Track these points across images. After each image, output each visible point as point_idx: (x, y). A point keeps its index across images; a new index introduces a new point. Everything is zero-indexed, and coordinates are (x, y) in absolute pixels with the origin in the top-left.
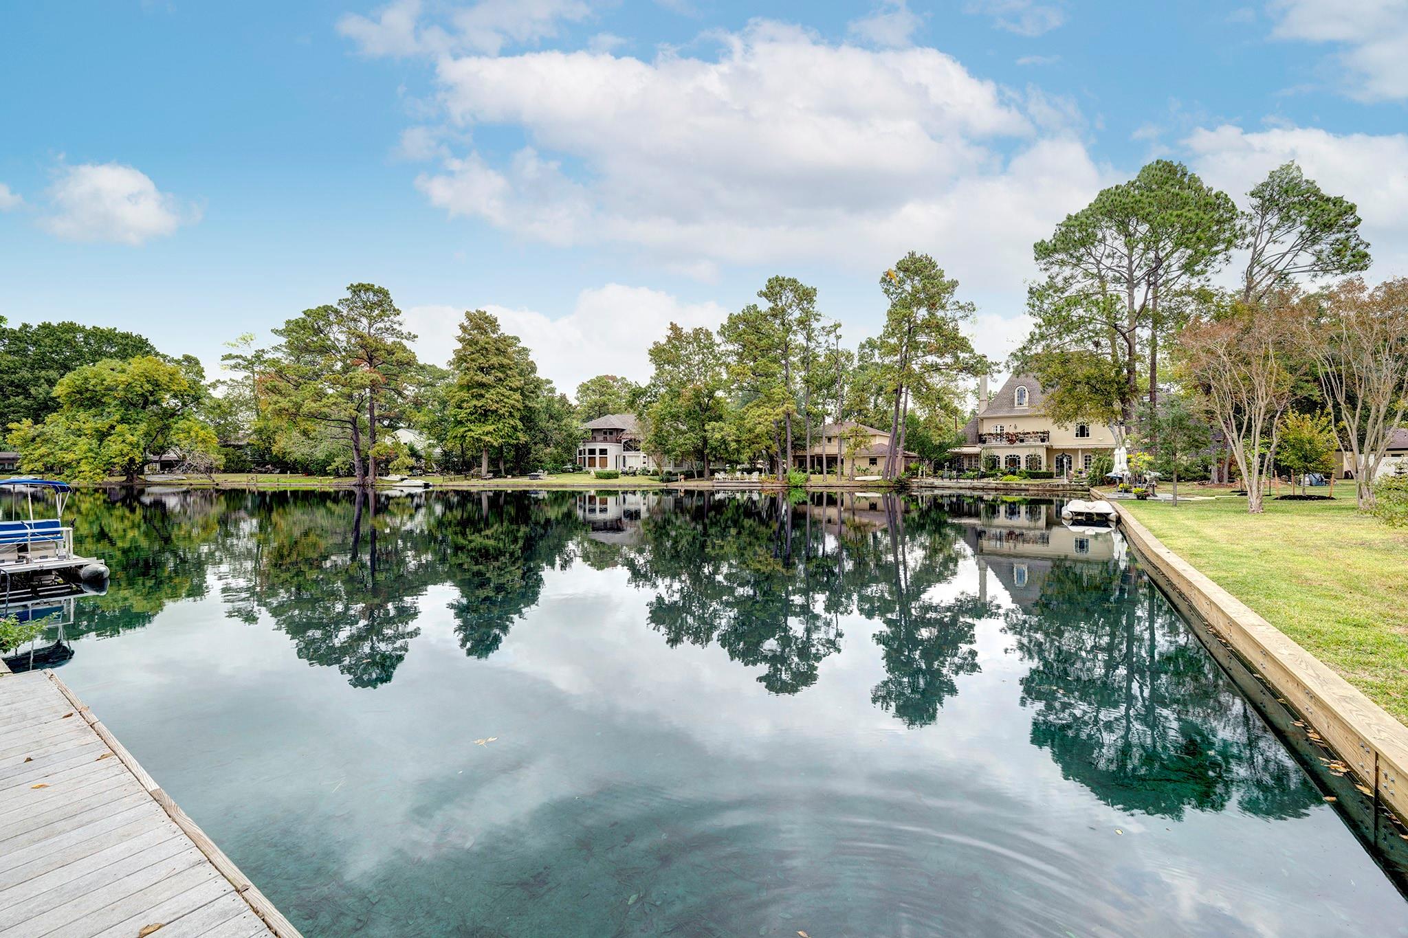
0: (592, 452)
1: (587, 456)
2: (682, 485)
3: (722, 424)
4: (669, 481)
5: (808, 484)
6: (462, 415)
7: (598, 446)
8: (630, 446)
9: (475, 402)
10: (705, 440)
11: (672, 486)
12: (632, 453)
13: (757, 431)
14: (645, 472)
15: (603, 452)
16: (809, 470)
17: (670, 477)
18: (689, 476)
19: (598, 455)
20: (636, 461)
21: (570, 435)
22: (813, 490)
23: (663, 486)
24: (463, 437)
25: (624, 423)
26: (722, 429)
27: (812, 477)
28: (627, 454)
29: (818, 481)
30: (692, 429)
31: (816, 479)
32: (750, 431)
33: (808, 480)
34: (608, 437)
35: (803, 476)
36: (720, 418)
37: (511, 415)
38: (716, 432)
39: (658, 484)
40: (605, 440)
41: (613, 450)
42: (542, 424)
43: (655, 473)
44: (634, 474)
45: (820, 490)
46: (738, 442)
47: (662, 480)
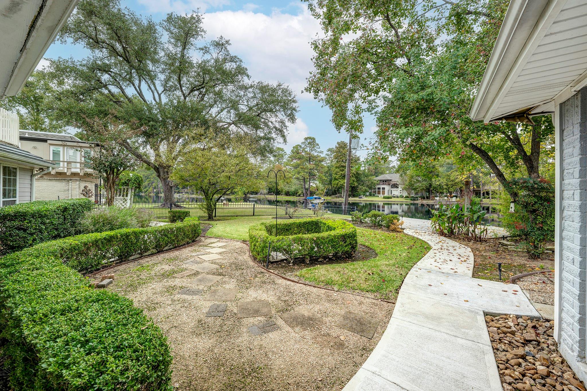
0: (379, 188)
1: (377, 190)
2: (419, 202)
3: (439, 178)
4: (414, 200)
5: (482, 203)
6: (337, 177)
7: (382, 187)
8: (395, 186)
9: (341, 172)
10: (431, 185)
11: (416, 202)
12: (395, 189)
13: (456, 181)
14: (402, 197)
15: (384, 189)
16: (482, 197)
17: (414, 199)
18: (423, 198)
19: (381, 190)
20: (396, 192)
21: (372, 183)
22: (484, 205)
23: (412, 202)
24: (337, 184)
25: (391, 177)
26: (439, 180)
27: (483, 200)
28: (392, 189)
29: (486, 202)
30: (425, 180)
31: (485, 201)
32: (452, 181)
33: (481, 201)
34: (384, 182)
35: (479, 199)
36: (438, 176)
37: (353, 176)
38: (436, 182)
39: (409, 201)
40: (383, 184)
41: (387, 188)
42: (363, 179)
43: (407, 197)
44: (398, 197)
45: (488, 205)
46: (447, 185)
47: (412, 200)
